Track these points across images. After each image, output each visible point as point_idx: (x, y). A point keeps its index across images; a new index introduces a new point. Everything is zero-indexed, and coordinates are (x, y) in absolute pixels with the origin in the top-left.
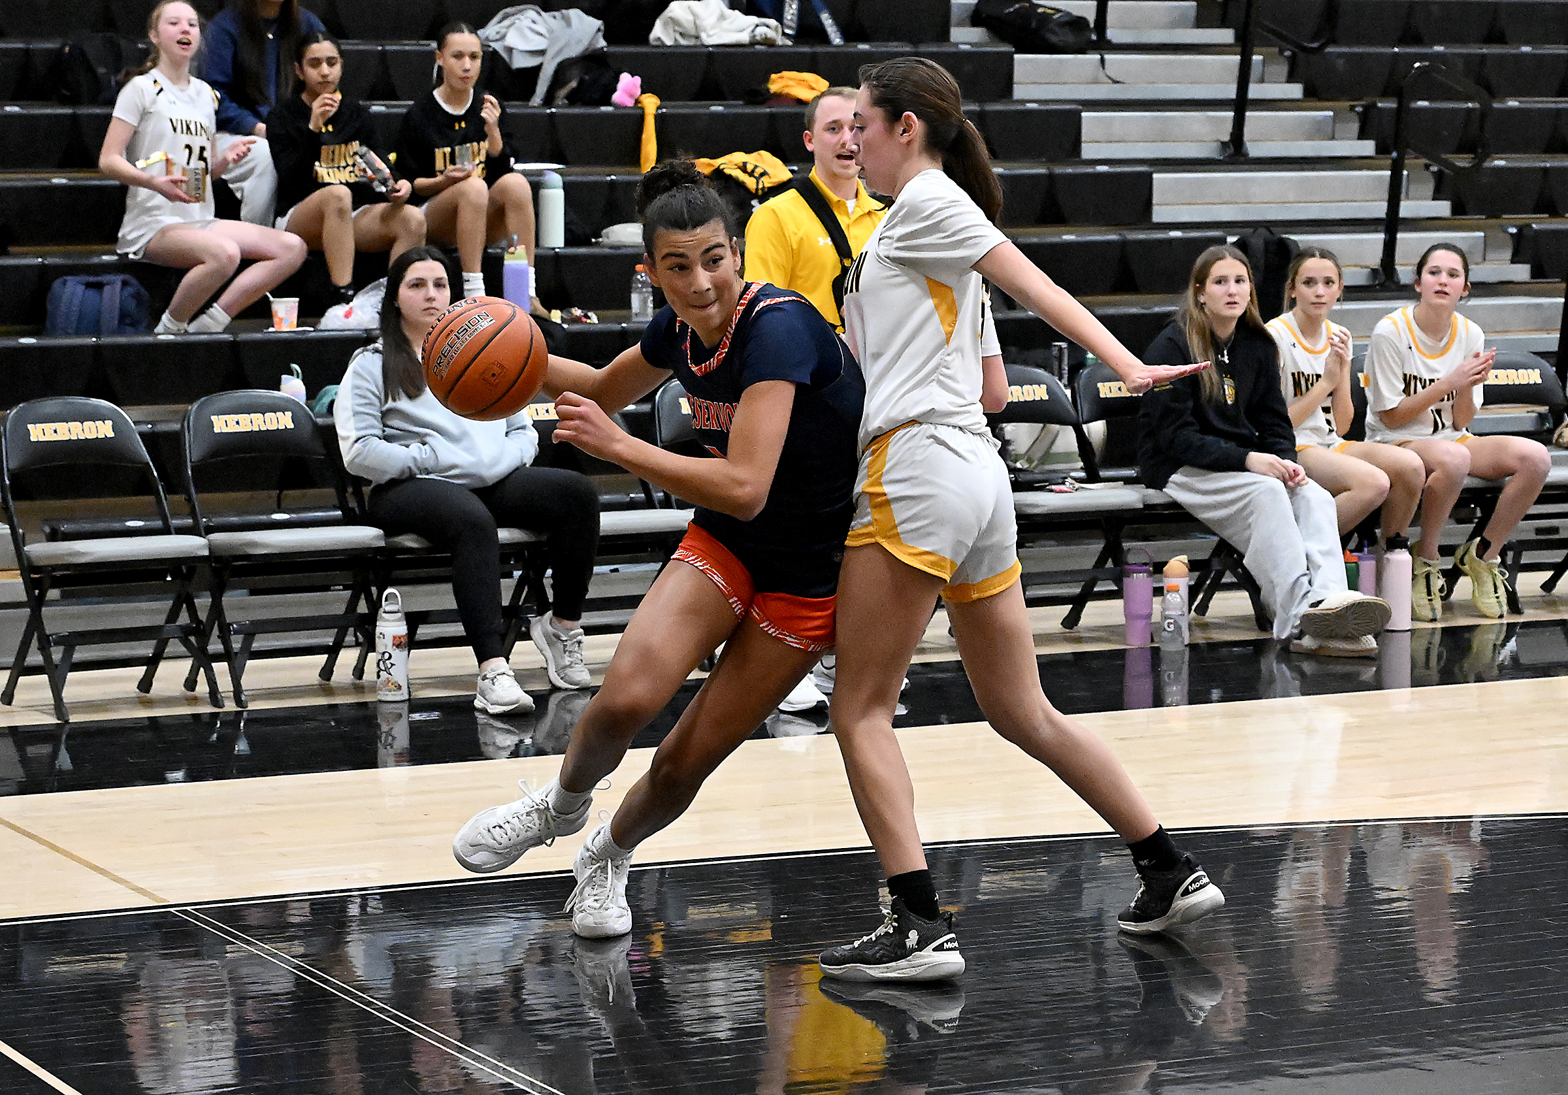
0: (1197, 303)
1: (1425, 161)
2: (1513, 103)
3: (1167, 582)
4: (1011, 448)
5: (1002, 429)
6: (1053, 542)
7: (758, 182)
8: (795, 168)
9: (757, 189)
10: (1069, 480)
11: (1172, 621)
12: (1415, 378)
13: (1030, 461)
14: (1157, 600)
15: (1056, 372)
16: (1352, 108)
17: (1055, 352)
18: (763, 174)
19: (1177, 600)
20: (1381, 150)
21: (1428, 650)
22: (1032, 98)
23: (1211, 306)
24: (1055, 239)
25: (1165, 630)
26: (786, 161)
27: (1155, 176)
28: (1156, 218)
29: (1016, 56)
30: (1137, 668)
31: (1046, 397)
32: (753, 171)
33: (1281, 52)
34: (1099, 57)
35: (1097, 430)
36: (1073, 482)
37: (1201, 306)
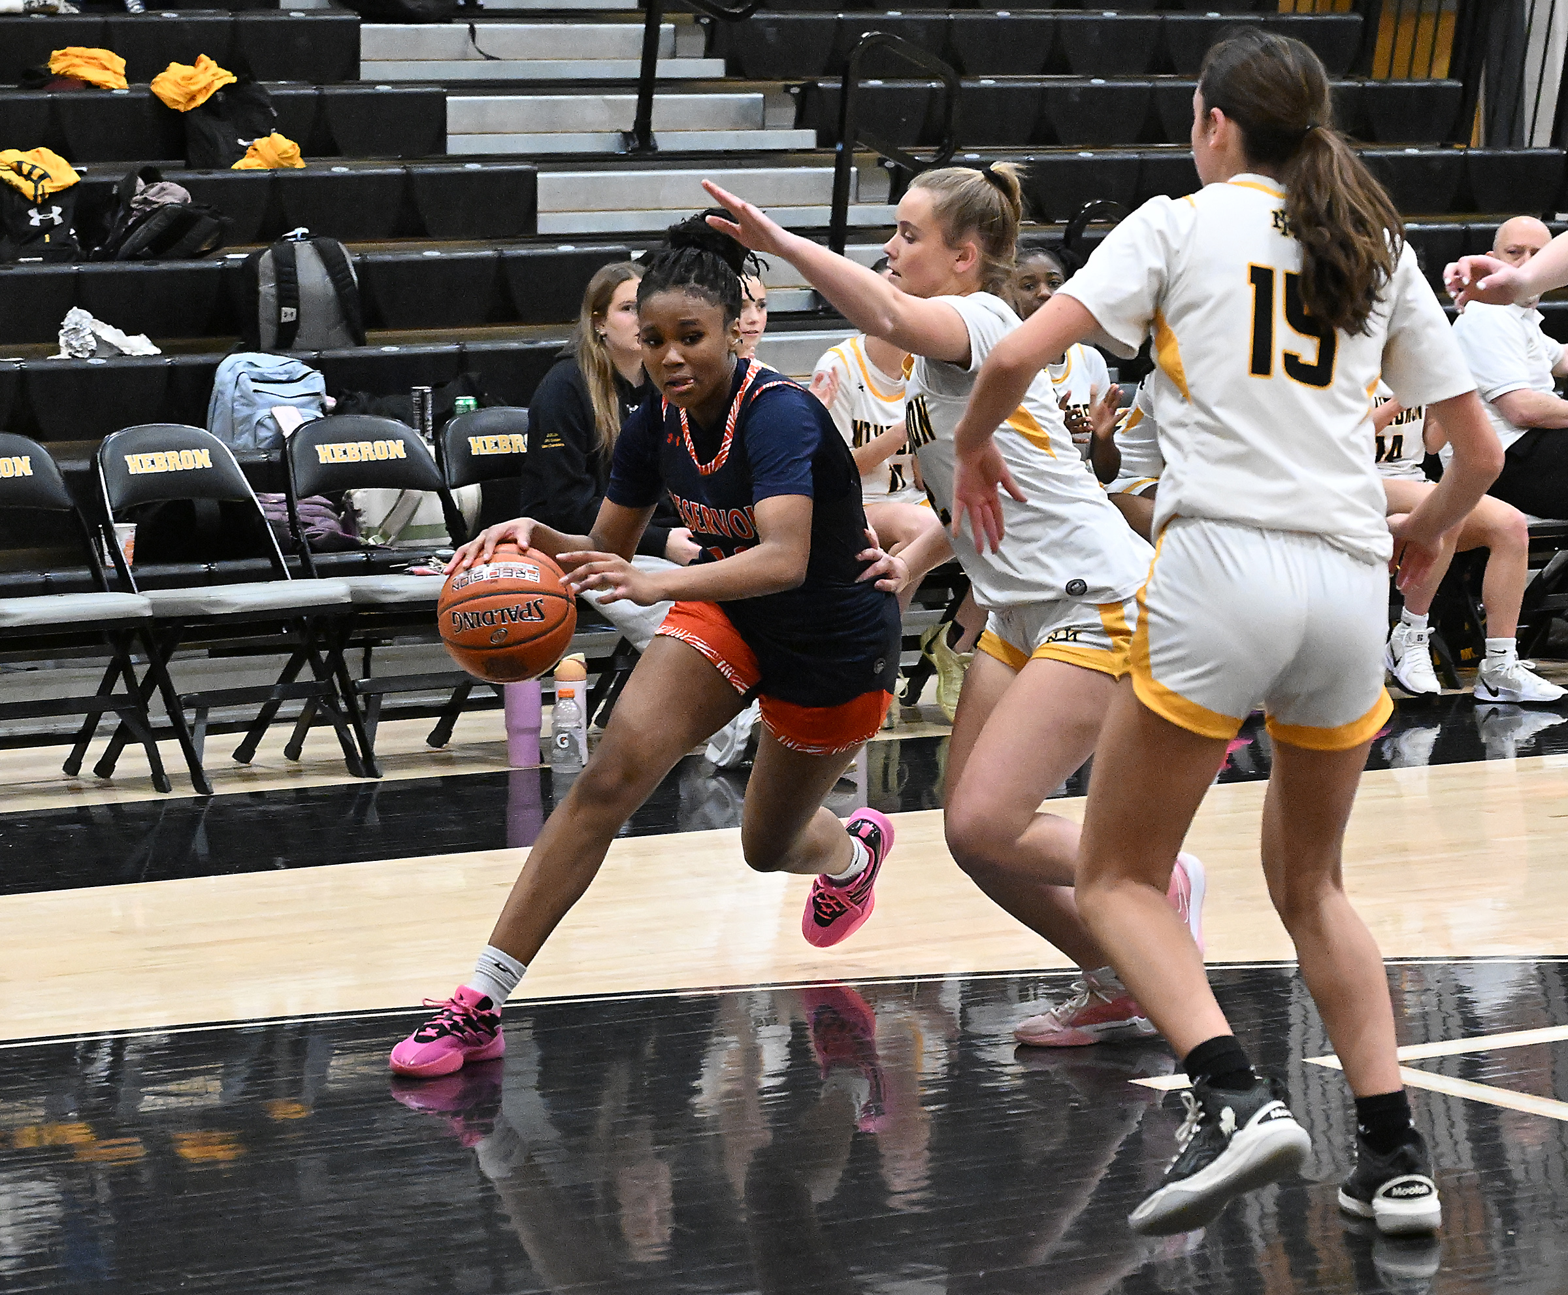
0: (595, 334)
1: (877, 155)
2: (987, 82)
3: (560, 687)
4: (361, 519)
5: (349, 496)
6: (418, 638)
7: (36, 188)
8: (84, 169)
9: (35, 196)
10: (434, 559)
11: (565, 735)
12: (867, 425)
13: (385, 536)
14: (548, 709)
15: (417, 423)
16: (787, 89)
17: (416, 399)
18: (44, 176)
19: (572, 710)
20: (824, 141)
21: (886, 767)
22: (380, 78)
23: (615, 337)
24: (415, 256)
25: (557, 747)
26: (72, 160)
27: (539, 175)
28: (542, 229)
29: (363, 26)
30: (524, 793)
31: (403, 455)
32: (30, 173)
33: (697, 20)
34: (468, 26)
35: (469, 496)
36: (439, 561)
37: (601, 340)
